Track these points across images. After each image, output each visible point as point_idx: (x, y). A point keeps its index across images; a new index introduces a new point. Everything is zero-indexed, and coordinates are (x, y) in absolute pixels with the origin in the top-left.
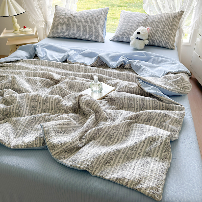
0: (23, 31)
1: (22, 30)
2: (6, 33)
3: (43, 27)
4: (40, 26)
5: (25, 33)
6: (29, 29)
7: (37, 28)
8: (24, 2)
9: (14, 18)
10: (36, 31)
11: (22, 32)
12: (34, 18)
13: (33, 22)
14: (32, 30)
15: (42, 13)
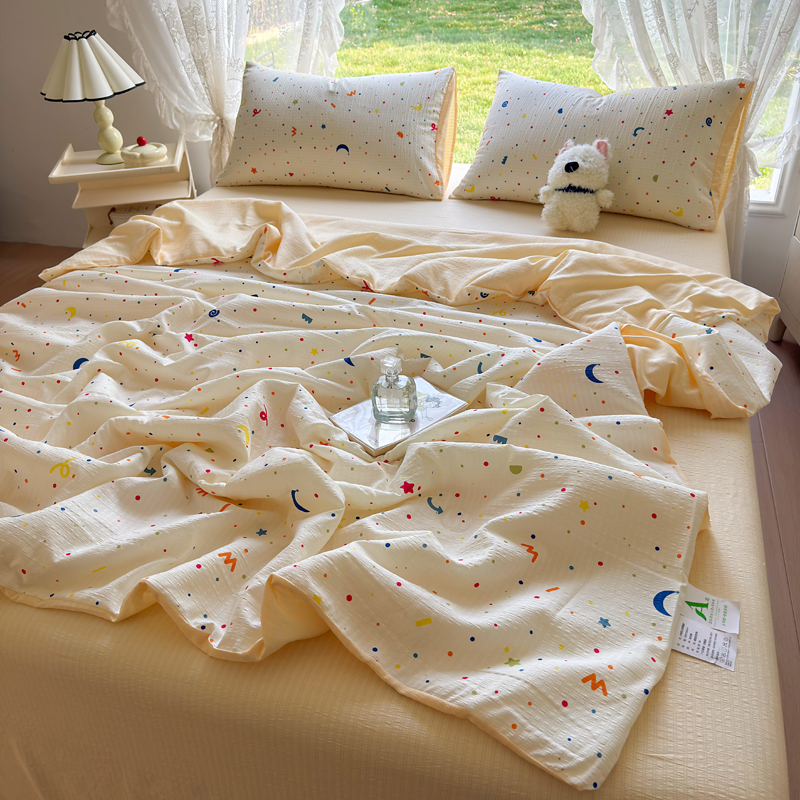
0: (135, 157)
1: (131, 150)
2: (73, 163)
3: (211, 139)
4: (197, 134)
7: (188, 144)
8: (139, 45)
10: (184, 154)
11: (130, 159)
12: (177, 105)
14: (167, 154)
15: (207, 88)
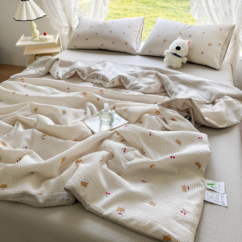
2: (24, 40)
3: (68, 33)
4: (63, 32)
5: (46, 41)
6: (49, 36)
7: (60, 35)
8: (45, 3)
9: (33, 22)
10: (59, 38)
11: (41, 40)
12: (57, 23)
13: (56, 28)
15: (67, 17)
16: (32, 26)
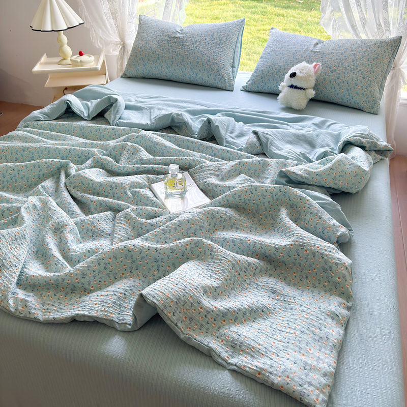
0: (77, 62)
1: (76, 58)
2: (46, 63)
3: (118, 54)
4: (111, 51)
5: (82, 66)
6: (88, 57)
7: (106, 56)
8: (83, 3)
9: (62, 34)
10: (104, 61)
11: (75, 63)
12: (101, 35)
13: (99, 44)
14: (94, 61)
15: (117, 27)
16: (59, 41)
